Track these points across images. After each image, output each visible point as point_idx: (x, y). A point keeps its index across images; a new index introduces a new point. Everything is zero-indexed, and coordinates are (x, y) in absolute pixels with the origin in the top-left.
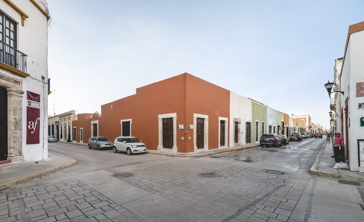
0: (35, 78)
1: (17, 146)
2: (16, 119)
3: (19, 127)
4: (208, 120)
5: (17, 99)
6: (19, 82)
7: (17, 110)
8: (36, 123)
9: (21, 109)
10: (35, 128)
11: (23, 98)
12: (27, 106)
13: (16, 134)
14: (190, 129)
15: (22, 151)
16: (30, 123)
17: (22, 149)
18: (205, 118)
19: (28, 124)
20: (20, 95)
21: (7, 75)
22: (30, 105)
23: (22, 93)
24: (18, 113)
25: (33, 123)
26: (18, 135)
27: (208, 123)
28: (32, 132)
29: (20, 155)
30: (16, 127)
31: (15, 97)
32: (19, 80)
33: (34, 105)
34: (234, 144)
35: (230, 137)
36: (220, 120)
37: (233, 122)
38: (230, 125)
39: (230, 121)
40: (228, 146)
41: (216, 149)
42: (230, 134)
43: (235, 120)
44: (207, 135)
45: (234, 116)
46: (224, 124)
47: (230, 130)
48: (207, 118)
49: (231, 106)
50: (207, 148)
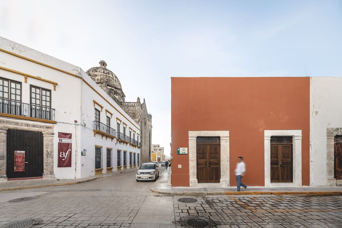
0: (67, 123)
1: (49, 168)
2: (47, 151)
3: (51, 156)
4: (228, 139)
5: (48, 138)
6: (51, 128)
7: (49, 145)
8: (67, 153)
9: (52, 144)
10: (66, 157)
11: (54, 137)
12: (58, 143)
13: (47, 160)
14: (181, 153)
15: (53, 172)
16: (61, 153)
17: (53, 170)
18: (221, 136)
19: (59, 154)
20: (52, 135)
21: (39, 124)
22: (61, 141)
23: (53, 134)
24: (50, 147)
25: (64, 153)
26: (49, 161)
27: (228, 143)
28: (63, 159)
29: (51, 174)
30: (47, 156)
31: (46, 137)
32: (51, 126)
33: (65, 141)
34: (329, 182)
35: (310, 166)
36: (268, 137)
37: (326, 137)
38: (310, 144)
39: (310, 136)
40: (301, 185)
41: (256, 186)
42: (311, 161)
43: (334, 133)
44: (227, 162)
45: (330, 124)
46: (291, 143)
47: (310, 153)
48: (227, 136)
49: (313, 106)
50: (226, 184)
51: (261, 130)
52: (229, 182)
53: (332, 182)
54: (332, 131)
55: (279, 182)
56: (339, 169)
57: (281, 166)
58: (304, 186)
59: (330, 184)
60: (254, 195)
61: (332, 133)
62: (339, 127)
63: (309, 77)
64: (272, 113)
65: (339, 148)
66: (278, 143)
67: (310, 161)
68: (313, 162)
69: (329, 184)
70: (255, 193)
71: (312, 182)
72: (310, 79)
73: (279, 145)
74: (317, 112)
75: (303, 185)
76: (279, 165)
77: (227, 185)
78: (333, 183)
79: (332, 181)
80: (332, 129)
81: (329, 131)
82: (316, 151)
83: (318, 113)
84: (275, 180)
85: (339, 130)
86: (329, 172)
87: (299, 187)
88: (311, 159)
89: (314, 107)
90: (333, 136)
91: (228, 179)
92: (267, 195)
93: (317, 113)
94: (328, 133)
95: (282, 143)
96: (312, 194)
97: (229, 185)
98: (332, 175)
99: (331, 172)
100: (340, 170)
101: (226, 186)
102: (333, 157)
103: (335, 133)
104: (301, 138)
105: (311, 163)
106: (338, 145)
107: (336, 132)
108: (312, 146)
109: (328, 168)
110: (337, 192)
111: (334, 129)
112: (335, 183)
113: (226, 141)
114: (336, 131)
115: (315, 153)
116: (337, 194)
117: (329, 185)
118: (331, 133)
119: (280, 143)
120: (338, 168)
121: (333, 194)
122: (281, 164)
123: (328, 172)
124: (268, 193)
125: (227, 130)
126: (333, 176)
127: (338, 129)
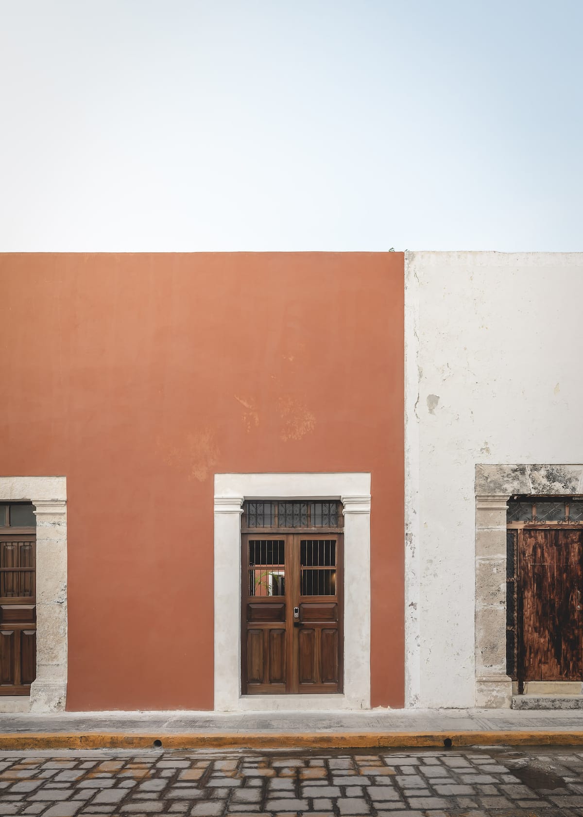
4: (64, 510)
18: (35, 498)
27: (64, 529)
34: (481, 691)
35: (407, 624)
36: (229, 501)
37: (472, 504)
38: (406, 531)
39: (407, 499)
40: (368, 704)
41: (180, 709)
42: (412, 604)
43: (506, 486)
44: (57, 609)
45: (488, 450)
46: (338, 530)
47: (406, 570)
48: (56, 497)
49: (418, 373)
50: (49, 701)
51: (200, 474)
52: (63, 692)
53: (494, 693)
54: (497, 477)
55: (288, 690)
56: (540, 636)
57: (296, 625)
58: (381, 711)
59: (486, 699)
60: (82, 747)
61: (499, 487)
62: (526, 461)
63: (402, 254)
64: (245, 404)
65: (539, 550)
66: (283, 529)
67: (407, 603)
68: (418, 607)
69: (483, 700)
70: (87, 742)
71: (413, 694)
72: (406, 262)
73: (291, 537)
74: (433, 400)
75: (374, 703)
76: (290, 622)
77: (53, 704)
78: (499, 695)
79: (493, 686)
80: (500, 468)
81: (487, 478)
82: (431, 561)
83: (440, 401)
84: (271, 682)
85: (528, 472)
86: (487, 649)
87: (356, 712)
88: (411, 594)
89: (421, 376)
90: (499, 501)
91: (62, 681)
92: (136, 747)
93: (437, 403)
94: (481, 486)
95: (300, 530)
96: (325, 746)
97: (64, 704)
98: (496, 661)
99: (493, 647)
100: (542, 640)
101: (51, 710)
102: (503, 587)
103: (511, 488)
104: (367, 507)
105: (408, 611)
106: (536, 538)
107: (516, 484)
108: (416, 541)
109: (482, 634)
110: (431, 736)
111: (508, 471)
112: (505, 695)
113: (56, 519)
114: (516, 478)
115: (428, 569)
116: (429, 743)
117: (484, 704)
118: (492, 485)
119: (292, 530)
120: (536, 635)
121: (414, 743)
122: (296, 615)
123: (479, 652)
124: (141, 738)
125: (58, 476)
126: (501, 667)
127: (522, 470)
